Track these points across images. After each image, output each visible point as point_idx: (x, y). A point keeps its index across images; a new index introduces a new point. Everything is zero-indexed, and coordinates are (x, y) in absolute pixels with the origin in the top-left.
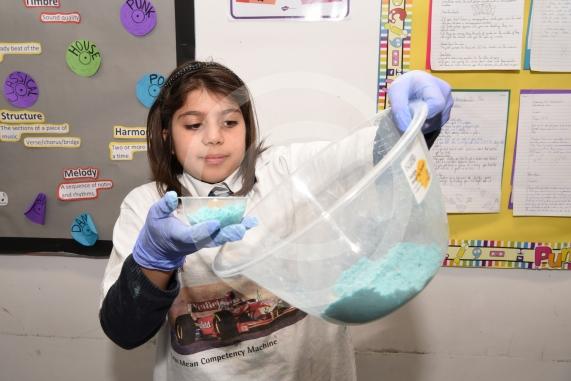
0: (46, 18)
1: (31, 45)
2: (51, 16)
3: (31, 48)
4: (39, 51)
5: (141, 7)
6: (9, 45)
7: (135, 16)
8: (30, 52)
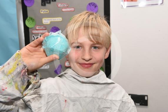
0: (64, 10)
1: (59, 18)
2: (65, 9)
3: (59, 19)
4: (61, 20)
5: (93, 5)
6: (52, 19)
7: (91, 8)
8: (59, 20)
